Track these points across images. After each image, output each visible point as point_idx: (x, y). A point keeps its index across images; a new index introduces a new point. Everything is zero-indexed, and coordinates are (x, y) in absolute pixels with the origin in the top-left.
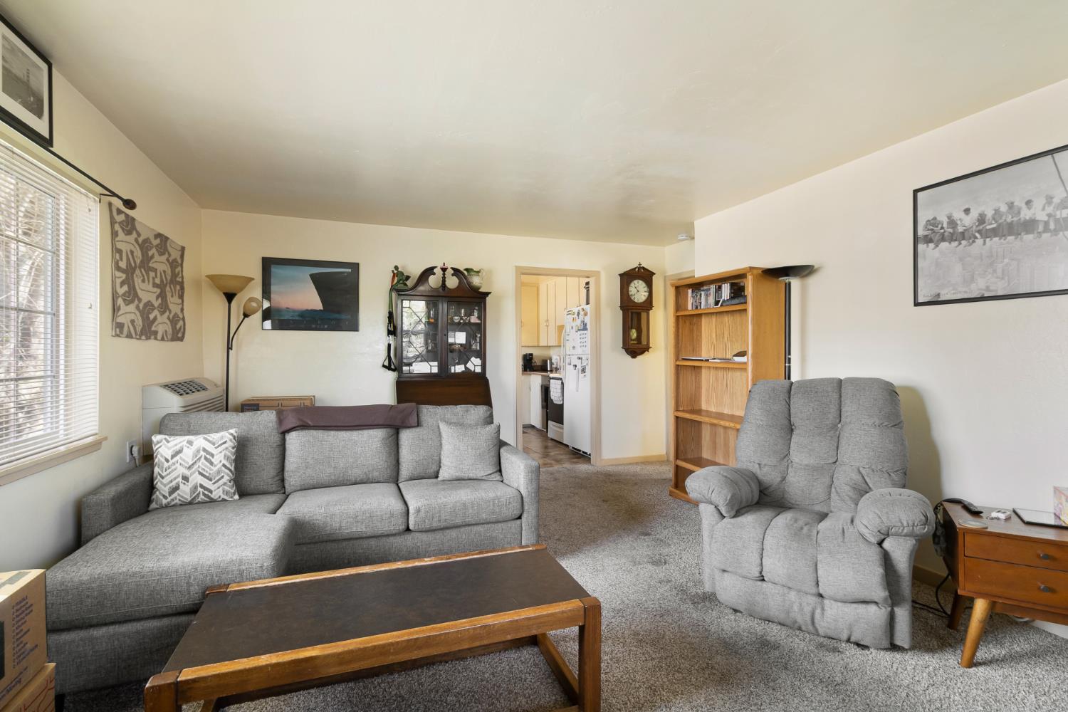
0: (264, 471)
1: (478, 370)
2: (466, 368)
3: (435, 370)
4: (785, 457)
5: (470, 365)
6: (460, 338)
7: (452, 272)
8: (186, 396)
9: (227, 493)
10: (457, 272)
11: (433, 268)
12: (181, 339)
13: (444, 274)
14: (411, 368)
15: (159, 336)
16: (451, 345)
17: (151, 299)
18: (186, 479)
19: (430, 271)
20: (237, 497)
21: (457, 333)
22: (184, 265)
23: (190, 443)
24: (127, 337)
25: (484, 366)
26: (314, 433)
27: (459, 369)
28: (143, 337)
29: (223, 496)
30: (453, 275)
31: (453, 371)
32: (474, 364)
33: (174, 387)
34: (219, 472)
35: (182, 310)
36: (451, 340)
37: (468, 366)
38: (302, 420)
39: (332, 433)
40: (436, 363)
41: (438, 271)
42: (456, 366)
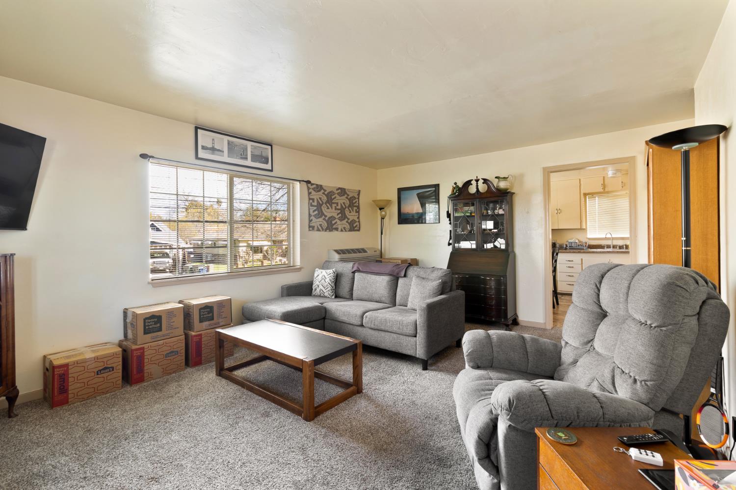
0: (344, 289)
1: (503, 247)
2: (494, 245)
3: (474, 246)
4: (589, 342)
5: (496, 244)
6: (490, 225)
7: (483, 181)
8: (342, 255)
9: (330, 295)
10: (485, 181)
11: (471, 181)
12: (359, 230)
13: (477, 184)
14: (460, 245)
15: (339, 229)
16: (485, 230)
17: (334, 215)
18: (318, 286)
19: (468, 183)
20: (333, 297)
21: (488, 222)
22: (360, 198)
23: (322, 272)
24: (317, 230)
25: (507, 244)
26: (362, 274)
27: (489, 246)
28: (328, 231)
29: (328, 296)
30: (483, 183)
31: (485, 247)
32: (501, 243)
33: (338, 252)
34: (327, 285)
35: (358, 218)
36: (484, 227)
37: (495, 244)
38: (359, 268)
39: (369, 275)
40: (474, 242)
41: (474, 183)
42: (488, 245)
